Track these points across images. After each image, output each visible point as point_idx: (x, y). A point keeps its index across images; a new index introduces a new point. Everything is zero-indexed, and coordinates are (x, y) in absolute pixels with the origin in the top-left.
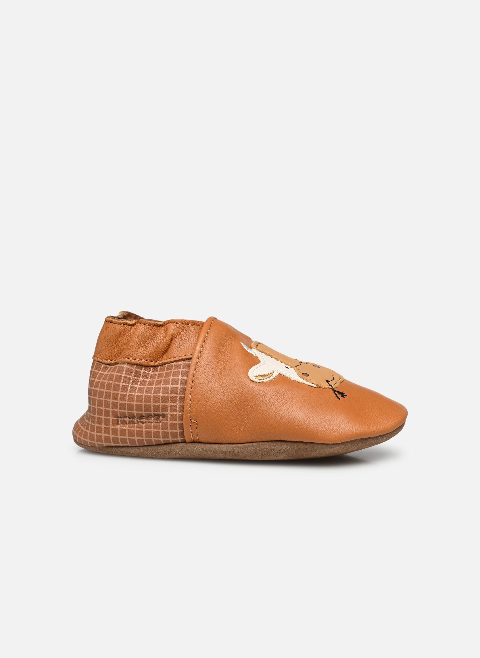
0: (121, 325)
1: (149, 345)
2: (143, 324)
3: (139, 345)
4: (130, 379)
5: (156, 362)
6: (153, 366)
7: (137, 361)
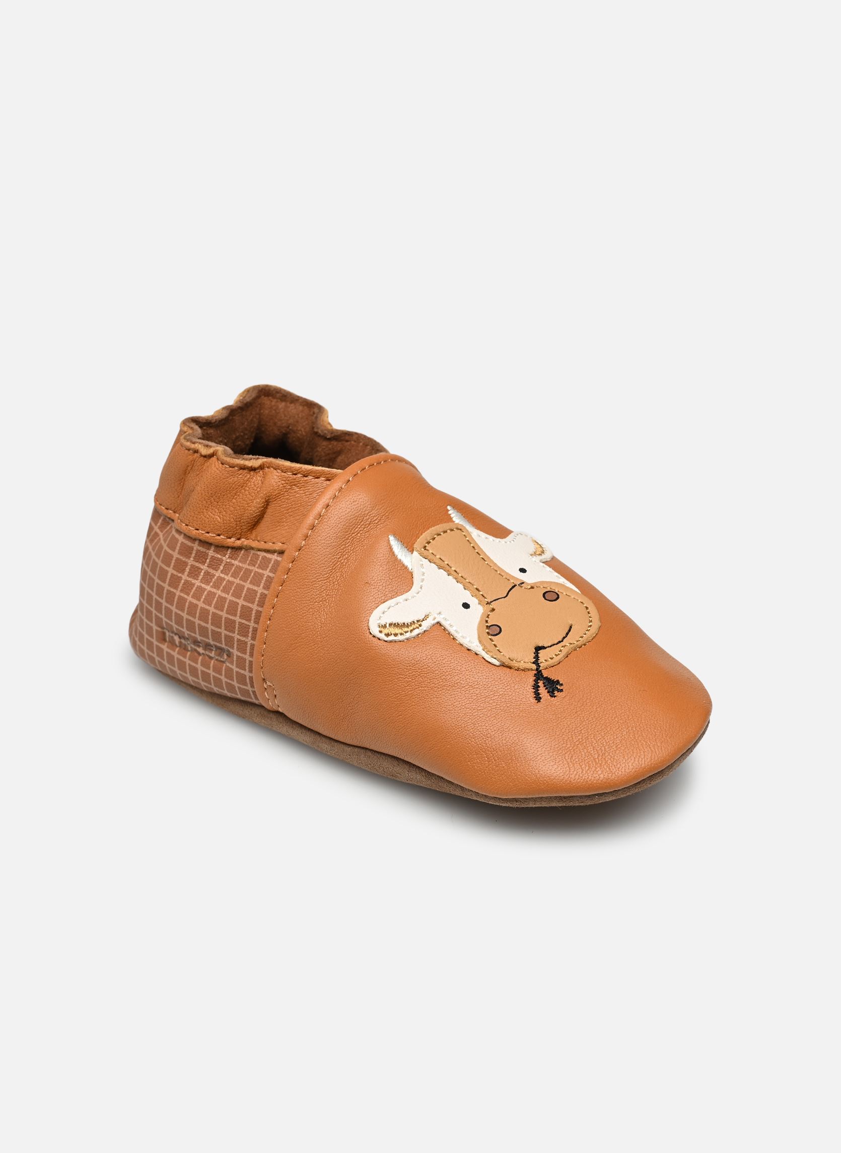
0: (189, 453)
1: (225, 506)
2: (220, 462)
3: (207, 502)
4: (186, 564)
5: (239, 539)
6: (233, 548)
7: (201, 534)
